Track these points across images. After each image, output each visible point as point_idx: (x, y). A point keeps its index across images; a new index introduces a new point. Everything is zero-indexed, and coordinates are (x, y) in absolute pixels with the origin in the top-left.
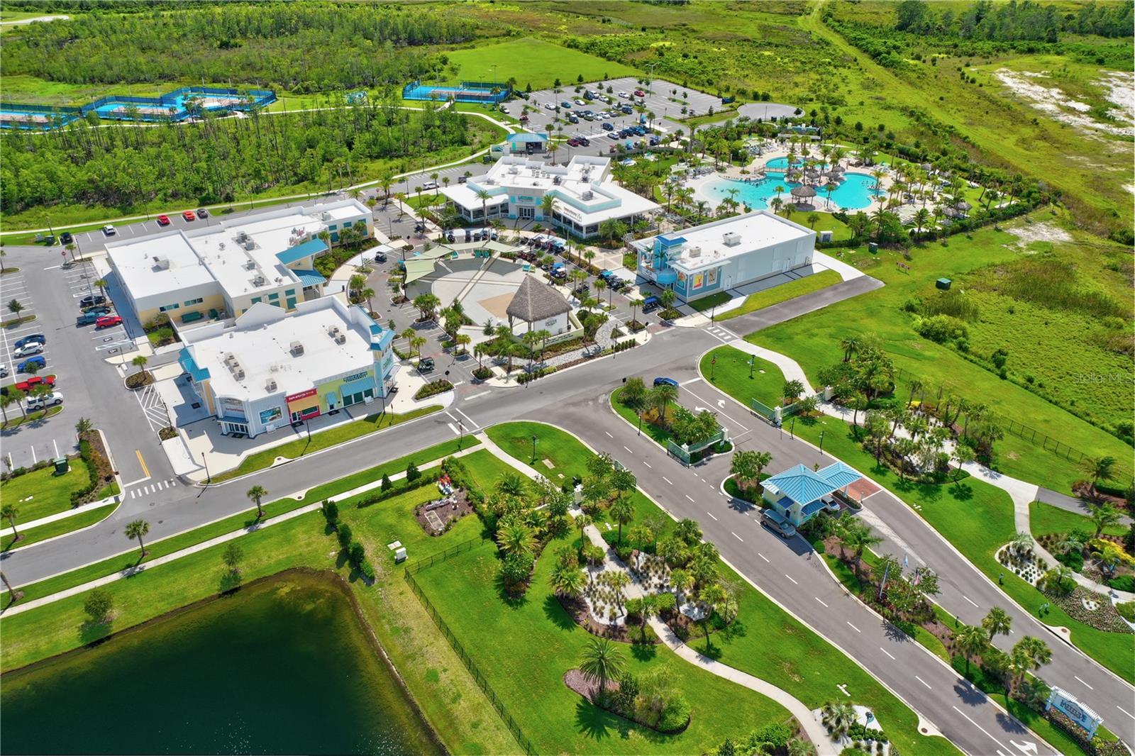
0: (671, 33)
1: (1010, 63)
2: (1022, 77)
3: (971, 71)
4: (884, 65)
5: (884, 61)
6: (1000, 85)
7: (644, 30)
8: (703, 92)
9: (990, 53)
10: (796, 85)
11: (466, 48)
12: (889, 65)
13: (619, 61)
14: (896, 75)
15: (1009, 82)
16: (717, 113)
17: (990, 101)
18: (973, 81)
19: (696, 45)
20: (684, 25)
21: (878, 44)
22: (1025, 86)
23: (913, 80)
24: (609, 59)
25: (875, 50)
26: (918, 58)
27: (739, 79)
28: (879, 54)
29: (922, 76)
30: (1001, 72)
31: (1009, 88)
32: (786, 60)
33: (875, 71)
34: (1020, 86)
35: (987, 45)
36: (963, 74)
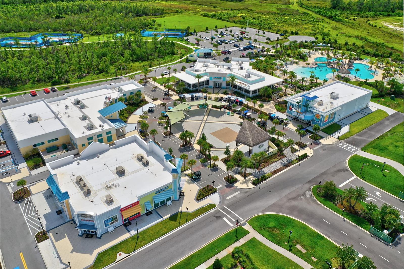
1: (383, 19)
2: (394, 25)
3: (371, 22)
4: (336, 21)
5: (335, 20)
6: (388, 28)
9: (373, 16)
10: (305, 28)
12: (339, 21)
13: (228, 21)
14: (343, 25)
15: (391, 27)
16: (280, 40)
18: (376, 26)
19: (255, 15)
20: (247, 8)
21: (329, 13)
22: (397, 28)
23: (352, 26)
24: (223, 20)
25: (330, 15)
26: (347, 18)
27: (280, 27)
28: (332, 17)
29: (354, 25)
30: (384, 23)
31: (392, 29)
32: (295, 20)
33: (334, 23)
34: (395, 28)
36: (369, 24)
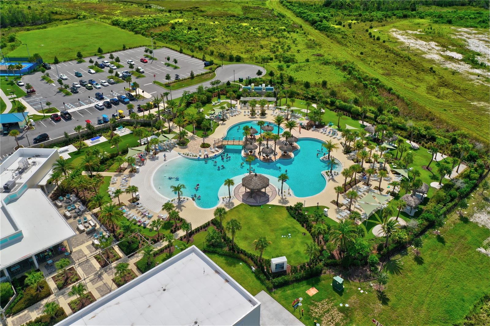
0: (187, 13)
1: (395, 24)
2: (408, 34)
3: (375, 31)
4: (319, 30)
5: (319, 27)
6: (396, 41)
7: (170, 11)
8: (193, 57)
9: (381, 19)
10: (262, 47)
11: (39, 29)
12: (324, 30)
13: (143, 34)
14: (328, 37)
15: (401, 39)
16: (198, 76)
17: (394, 54)
18: (378, 39)
19: (200, 20)
20: (197, 8)
21: (314, 16)
22: (412, 41)
23: (340, 40)
24: (137, 33)
25: (313, 20)
26: (340, 24)
27: (223, 44)
28: (316, 22)
29: (345, 36)
30: (393, 31)
31: (402, 43)
32: (256, 29)
33: (315, 34)
34: (409, 41)
35: (379, 14)
36: (370, 34)
